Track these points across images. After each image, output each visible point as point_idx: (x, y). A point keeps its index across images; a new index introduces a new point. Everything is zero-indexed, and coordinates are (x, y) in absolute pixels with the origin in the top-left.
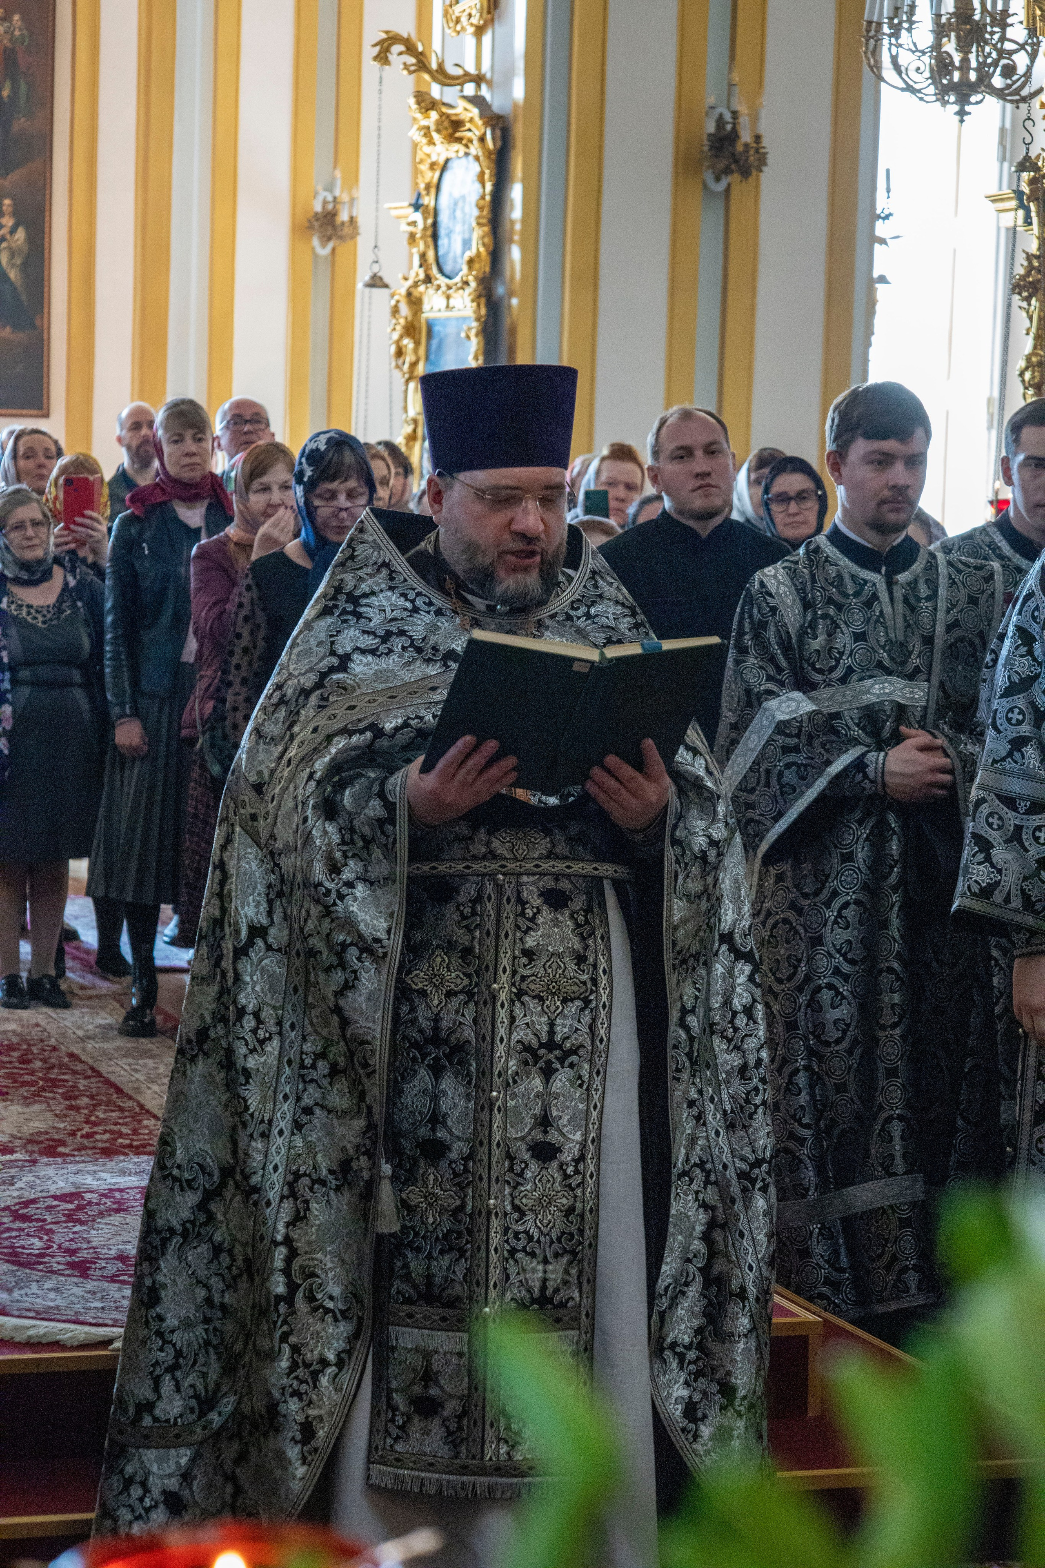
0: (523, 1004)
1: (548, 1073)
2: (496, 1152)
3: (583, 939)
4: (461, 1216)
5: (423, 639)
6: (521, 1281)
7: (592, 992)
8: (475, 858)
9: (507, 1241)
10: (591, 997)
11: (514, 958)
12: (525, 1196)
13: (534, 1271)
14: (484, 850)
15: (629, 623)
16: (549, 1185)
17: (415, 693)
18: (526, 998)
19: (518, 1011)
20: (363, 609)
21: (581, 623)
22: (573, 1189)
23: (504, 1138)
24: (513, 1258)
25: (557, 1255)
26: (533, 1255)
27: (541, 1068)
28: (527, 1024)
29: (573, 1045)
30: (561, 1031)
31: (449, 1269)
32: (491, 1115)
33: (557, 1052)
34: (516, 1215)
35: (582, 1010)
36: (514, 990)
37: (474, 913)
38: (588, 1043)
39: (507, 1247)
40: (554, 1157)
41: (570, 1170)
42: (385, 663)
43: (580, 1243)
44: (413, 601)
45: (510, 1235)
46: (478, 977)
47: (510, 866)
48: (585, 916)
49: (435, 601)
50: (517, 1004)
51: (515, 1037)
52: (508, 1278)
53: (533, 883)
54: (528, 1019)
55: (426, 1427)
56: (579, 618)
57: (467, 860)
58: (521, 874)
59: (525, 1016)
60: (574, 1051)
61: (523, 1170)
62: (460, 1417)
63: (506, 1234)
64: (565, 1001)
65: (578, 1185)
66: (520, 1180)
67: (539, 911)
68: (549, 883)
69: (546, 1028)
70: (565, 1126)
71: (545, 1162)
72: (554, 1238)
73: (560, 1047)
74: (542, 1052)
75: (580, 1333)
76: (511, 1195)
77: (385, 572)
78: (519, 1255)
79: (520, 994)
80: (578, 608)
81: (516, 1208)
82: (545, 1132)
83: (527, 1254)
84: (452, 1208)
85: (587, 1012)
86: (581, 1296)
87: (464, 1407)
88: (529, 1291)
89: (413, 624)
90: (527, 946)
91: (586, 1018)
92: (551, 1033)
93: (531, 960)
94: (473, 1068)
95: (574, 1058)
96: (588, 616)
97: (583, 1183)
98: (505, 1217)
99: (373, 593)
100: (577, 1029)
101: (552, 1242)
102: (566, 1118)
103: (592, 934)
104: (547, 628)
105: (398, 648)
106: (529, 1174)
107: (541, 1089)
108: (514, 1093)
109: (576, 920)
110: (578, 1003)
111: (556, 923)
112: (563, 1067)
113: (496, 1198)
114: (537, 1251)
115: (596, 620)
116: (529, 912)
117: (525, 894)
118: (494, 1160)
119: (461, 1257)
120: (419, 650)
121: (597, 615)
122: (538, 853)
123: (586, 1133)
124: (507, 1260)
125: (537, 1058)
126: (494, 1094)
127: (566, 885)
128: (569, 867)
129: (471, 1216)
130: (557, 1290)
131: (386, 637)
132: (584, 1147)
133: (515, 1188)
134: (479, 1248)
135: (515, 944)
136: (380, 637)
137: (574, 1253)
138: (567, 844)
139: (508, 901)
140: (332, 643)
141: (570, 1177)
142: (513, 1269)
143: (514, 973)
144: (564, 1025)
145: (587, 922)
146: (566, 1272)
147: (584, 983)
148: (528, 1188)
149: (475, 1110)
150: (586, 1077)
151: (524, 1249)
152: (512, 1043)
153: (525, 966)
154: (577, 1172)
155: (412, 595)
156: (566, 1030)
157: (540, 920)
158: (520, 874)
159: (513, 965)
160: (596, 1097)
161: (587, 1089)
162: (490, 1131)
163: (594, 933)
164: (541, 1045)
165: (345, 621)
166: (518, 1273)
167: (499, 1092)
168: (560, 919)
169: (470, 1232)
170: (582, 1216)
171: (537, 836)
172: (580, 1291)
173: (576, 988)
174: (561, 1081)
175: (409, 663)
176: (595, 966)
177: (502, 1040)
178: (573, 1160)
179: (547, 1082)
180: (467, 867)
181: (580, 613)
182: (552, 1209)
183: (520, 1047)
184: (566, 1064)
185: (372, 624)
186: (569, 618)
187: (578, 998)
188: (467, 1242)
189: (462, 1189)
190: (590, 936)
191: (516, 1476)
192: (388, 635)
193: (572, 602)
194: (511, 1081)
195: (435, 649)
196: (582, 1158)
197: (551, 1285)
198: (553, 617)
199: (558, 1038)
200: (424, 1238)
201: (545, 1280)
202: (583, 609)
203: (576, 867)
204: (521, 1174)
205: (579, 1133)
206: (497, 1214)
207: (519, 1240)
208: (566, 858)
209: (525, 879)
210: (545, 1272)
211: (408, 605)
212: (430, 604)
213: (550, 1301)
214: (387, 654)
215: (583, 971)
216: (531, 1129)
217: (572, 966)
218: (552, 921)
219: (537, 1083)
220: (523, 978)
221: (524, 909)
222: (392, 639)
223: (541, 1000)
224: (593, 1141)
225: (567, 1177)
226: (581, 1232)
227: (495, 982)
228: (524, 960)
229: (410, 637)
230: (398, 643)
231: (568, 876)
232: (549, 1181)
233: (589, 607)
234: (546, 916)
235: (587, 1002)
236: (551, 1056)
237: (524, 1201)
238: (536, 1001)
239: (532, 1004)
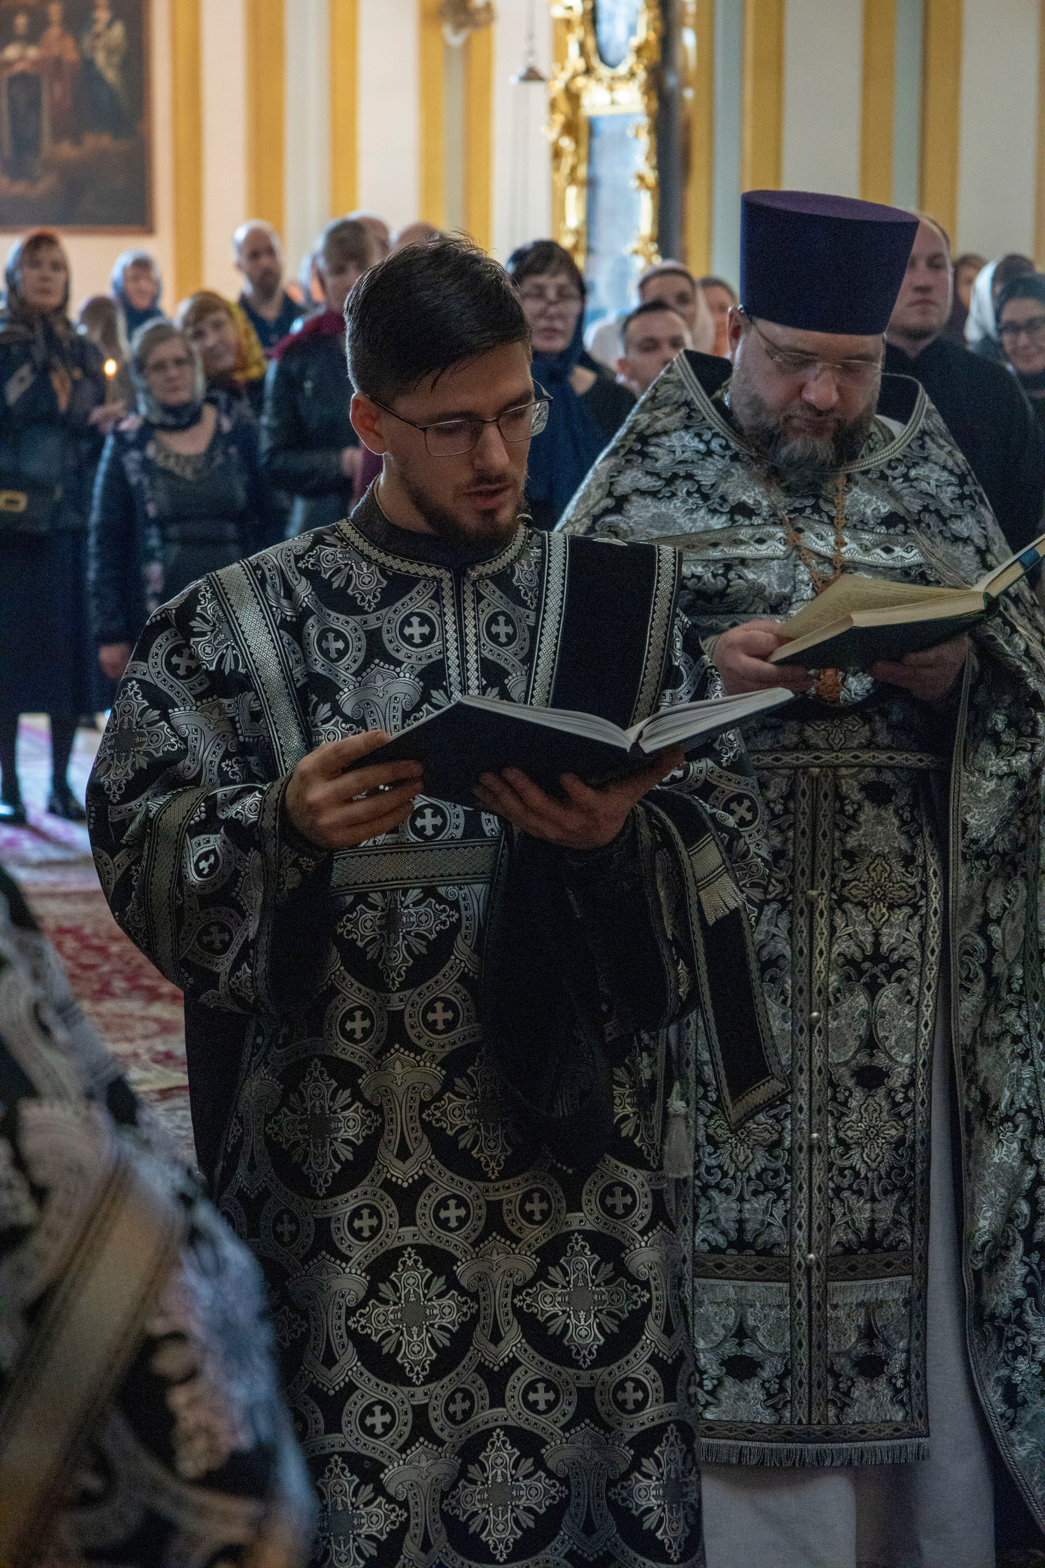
0: (844, 912)
1: (873, 989)
2: (816, 1078)
3: (911, 838)
4: (778, 1152)
5: (713, 485)
6: (847, 1223)
7: (922, 897)
8: (785, 749)
9: (831, 1179)
10: (921, 903)
11: (834, 860)
12: (850, 1128)
13: (860, 1211)
14: (795, 739)
15: (954, 492)
16: (876, 1115)
17: (694, 547)
18: (848, 906)
19: (839, 920)
20: (652, 449)
21: (898, 484)
22: (903, 1119)
23: (826, 1064)
24: (838, 1198)
25: (885, 1192)
26: (860, 1193)
27: (865, 984)
28: (849, 934)
29: (900, 957)
30: (888, 940)
31: (766, 1211)
32: (811, 1038)
33: (883, 966)
34: (840, 1150)
35: (911, 917)
36: (835, 897)
37: (786, 811)
38: (917, 955)
39: (831, 1185)
40: (881, 1083)
41: (899, 1097)
42: (663, 508)
43: (911, 1178)
44: (708, 443)
45: (835, 1171)
46: (793, 882)
47: (826, 757)
48: (911, 812)
49: (732, 444)
50: (839, 913)
51: (836, 949)
52: (833, 1219)
53: (853, 776)
54: (850, 929)
55: (742, 1390)
56: (895, 479)
57: (776, 751)
58: (839, 766)
59: (847, 926)
60: (902, 964)
61: (847, 1098)
62: (781, 1378)
63: (830, 1170)
64: (891, 907)
65: (908, 1114)
66: (844, 1110)
67: (860, 807)
68: (870, 775)
69: (870, 939)
70: (893, 1047)
71: (870, 1090)
72: (883, 1173)
73: (886, 959)
74: (866, 965)
75: (913, 1279)
76: (835, 1127)
77: (683, 411)
78: (846, 1194)
79: (842, 900)
80: (896, 468)
81: (841, 1142)
82: (872, 1055)
83: (854, 1192)
84: (769, 1142)
85: (916, 919)
86: (912, 1239)
87: (786, 1365)
88: (857, 1232)
89: (703, 468)
90: (848, 846)
91: (915, 927)
92: (877, 944)
93: (853, 862)
94: (788, 987)
95: (902, 972)
96: (906, 477)
97: (913, 1110)
98: (829, 1153)
99: (666, 433)
100: (905, 939)
101: (880, 1178)
102: (893, 1039)
103: (920, 831)
104: (856, 484)
105: (682, 492)
106: (853, 1104)
107: (866, 1007)
108: (837, 1013)
109: (901, 816)
110: (907, 910)
111: (880, 820)
112: (889, 982)
113: (818, 1131)
114: (865, 1189)
115: (915, 484)
116: (849, 809)
117: (844, 788)
118: (815, 1088)
119: (778, 1199)
120: (705, 497)
121: (916, 479)
122: (856, 742)
123: (915, 1056)
124: (831, 1200)
125: (861, 973)
126: (815, 1014)
127: (888, 777)
128: (891, 758)
129: (790, 1151)
130: (887, 1233)
131: (670, 481)
132: (915, 1071)
133: (839, 1119)
134: (801, 1188)
135: (834, 845)
136: (665, 479)
137: (904, 1189)
138: (888, 734)
139: (826, 796)
140: (612, 484)
141: (900, 1104)
142: (838, 1211)
143: (834, 877)
144: (890, 935)
145: (913, 819)
146: (897, 1211)
147: (913, 887)
148: (854, 1118)
149: (793, 1032)
150: (915, 994)
151: (850, 1187)
152: (833, 956)
153: (846, 869)
154: (907, 1099)
155: (707, 436)
156: (893, 941)
157: (862, 817)
158: (836, 767)
159: (833, 869)
160: (927, 1014)
161: (917, 1005)
162: (811, 1055)
163: (921, 831)
164: (866, 958)
165: (628, 461)
166: (844, 1214)
167: (820, 1012)
168: (885, 815)
169: (789, 1169)
170: (912, 1147)
171: (855, 723)
172: (912, 1233)
173: (903, 893)
174: (888, 995)
175: (692, 511)
176: (924, 867)
177: (821, 953)
178: (902, 1086)
179: (873, 1000)
180: (777, 759)
181: (897, 473)
182: (881, 1141)
183: (841, 960)
184: (893, 978)
185: (658, 465)
186: (883, 476)
187: (906, 904)
188: (786, 1181)
189: (778, 1121)
190: (917, 834)
191: (846, 1441)
192: (675, 476)
193: (890, 461)
194: (832, 1000)
195: (723, 499)
196: (912, 1083)
197: (879, 1226)
198: (865, 473)
199: (884, 949)
200: (734, 1178)
201: (873, 1221)
202: (901, 469)
203: (900, 758)
204: (845, 1104)
205: (907, 1056)
206: (820, 1151)
207: (844, 1177)
208: (888, 748)
209: (843, 771)
210: (873, 1211)
211: (702, 447)
212: (727, 447)
213: (879, 1244)
214: (669, 498)
215: (912, 874)
216: (856, 1052)
217: (898, 868)
218: (875, 817)
219: (862, 1001)
220: (844, 883)
221: (843, 805)
222: (678, 483)
223: (865, 907)
224: (924, 1064)
225: (895, 1104)
226: (912, 1166)
227: (812, 888)
228: (845, 863)
229: (698, 482)
230: (683, 487)
231: (891, 768)
232: (875, 1110)
233: (909, 468)
234: (869, 811)
235: (916, 908)
236: (877, 970)
237: (849, 1133)
238: (860, 908)
239: (855, 912)
